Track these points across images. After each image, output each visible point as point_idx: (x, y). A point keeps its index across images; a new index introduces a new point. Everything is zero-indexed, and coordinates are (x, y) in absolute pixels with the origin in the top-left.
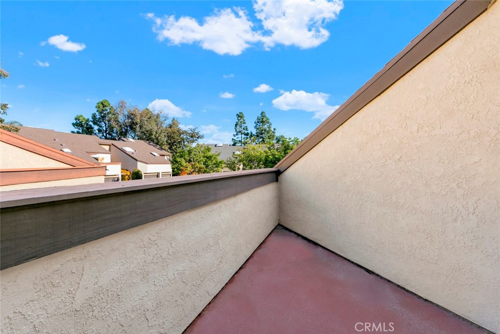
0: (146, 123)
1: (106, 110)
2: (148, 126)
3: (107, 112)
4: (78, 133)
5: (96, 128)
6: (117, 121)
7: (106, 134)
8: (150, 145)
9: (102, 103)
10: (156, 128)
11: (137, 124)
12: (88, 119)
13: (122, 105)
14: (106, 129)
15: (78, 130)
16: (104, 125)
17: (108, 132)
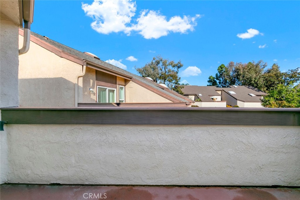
0: (247, 73)
1: (223, 70)
2: (248, 75)
3: (223, 71)
4: (210, 85)
5: (218, 81)
6: (228, 75)
7: (223, 84)
8: (249, 88)
9: (221, 67)
10: (255, 75)
11: (241, 75)
12: (214, 77)
13: (231, 65)
14: (223, 81)
15: (210, 84)
16: (222, 79)
17: (224, 83)
